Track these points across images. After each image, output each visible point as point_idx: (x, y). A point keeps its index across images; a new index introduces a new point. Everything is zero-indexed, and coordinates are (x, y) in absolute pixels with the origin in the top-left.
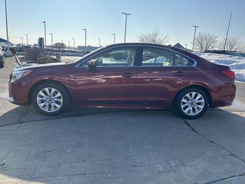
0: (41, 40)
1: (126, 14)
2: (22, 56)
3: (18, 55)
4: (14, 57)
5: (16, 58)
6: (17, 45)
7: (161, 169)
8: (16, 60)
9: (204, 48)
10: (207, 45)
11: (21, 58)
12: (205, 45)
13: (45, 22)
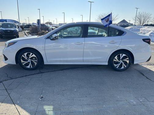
0: (39, 21)
1: (91, 2)
2: (28, 31)
3: (25, 30)
4: (23, 32)
5: (25, 32)
6: (23, 24)
7: (135, 103)
8: (25, 34)
9: (142, 22)
10: (144, 20)
11: (28, 32)
12: (143, 20)
13: (39, 9)
